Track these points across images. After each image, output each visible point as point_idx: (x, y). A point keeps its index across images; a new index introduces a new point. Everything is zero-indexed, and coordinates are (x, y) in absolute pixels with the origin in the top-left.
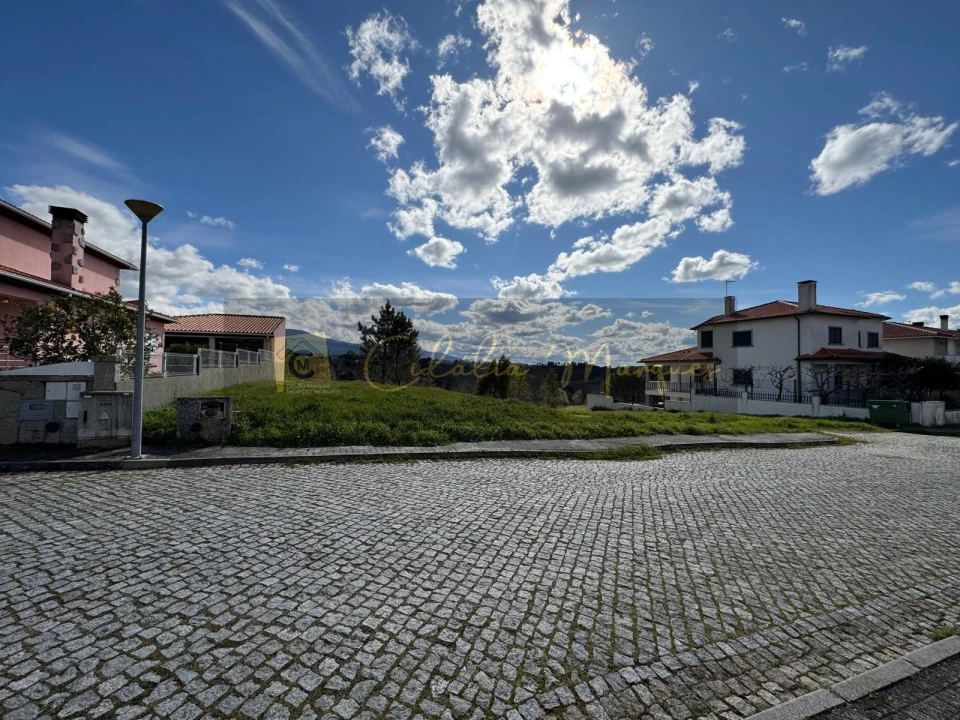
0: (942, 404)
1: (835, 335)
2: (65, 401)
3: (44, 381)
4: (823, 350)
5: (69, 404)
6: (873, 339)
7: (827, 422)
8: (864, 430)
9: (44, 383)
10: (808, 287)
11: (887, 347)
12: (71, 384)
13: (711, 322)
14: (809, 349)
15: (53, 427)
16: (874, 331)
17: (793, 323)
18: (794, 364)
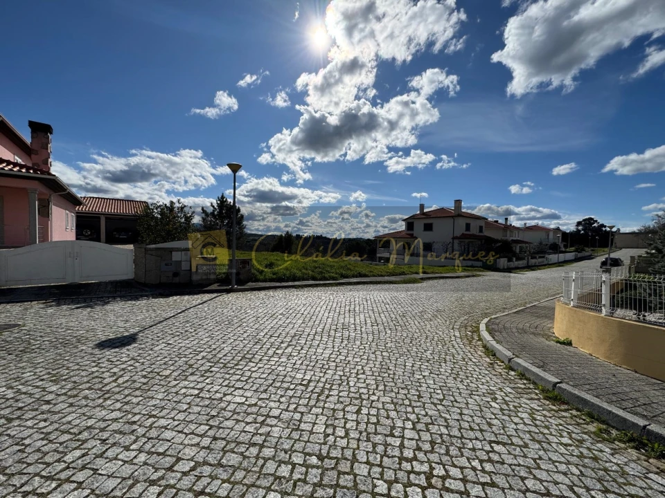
0: (506, 259)
1: (468, 226)
2: (181, 261)
3: (171, 250)
4: (463, 234)
5: (183, 263)
6: (481, 228)
7: (467, 268)
8: (481, 271)
9: (171, 252)
10: (458, 202)
11: (487, 233)
12: (183, 252)
13: (413, 217)
14: (458, 234)
15: (176, 274)
16: (481, 225)
17: (451, 220)
18: (451, 241)
